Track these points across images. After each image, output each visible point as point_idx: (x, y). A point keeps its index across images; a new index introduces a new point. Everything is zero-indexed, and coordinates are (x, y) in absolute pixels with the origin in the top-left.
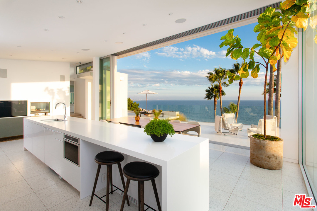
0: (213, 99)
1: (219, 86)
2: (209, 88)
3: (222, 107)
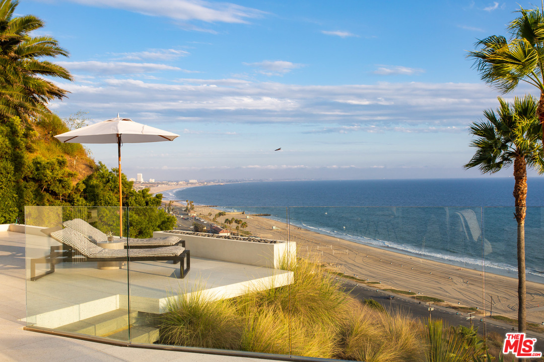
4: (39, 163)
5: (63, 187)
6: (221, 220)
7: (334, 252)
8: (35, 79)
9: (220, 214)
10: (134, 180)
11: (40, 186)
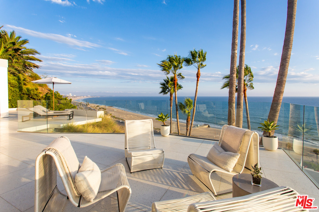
0: (169, 94)
1: (174, 78)
2: (165, 81)
3: (177, 103)
4: (28, 89)
5: (37, 97)
6: (98, 108)
7: (132, 117)
8: (28, 62)
9: (98, 106)
10: (68, 95)
11: (29, 96)
